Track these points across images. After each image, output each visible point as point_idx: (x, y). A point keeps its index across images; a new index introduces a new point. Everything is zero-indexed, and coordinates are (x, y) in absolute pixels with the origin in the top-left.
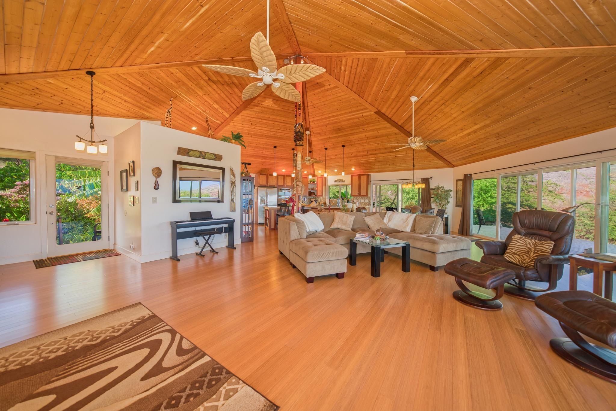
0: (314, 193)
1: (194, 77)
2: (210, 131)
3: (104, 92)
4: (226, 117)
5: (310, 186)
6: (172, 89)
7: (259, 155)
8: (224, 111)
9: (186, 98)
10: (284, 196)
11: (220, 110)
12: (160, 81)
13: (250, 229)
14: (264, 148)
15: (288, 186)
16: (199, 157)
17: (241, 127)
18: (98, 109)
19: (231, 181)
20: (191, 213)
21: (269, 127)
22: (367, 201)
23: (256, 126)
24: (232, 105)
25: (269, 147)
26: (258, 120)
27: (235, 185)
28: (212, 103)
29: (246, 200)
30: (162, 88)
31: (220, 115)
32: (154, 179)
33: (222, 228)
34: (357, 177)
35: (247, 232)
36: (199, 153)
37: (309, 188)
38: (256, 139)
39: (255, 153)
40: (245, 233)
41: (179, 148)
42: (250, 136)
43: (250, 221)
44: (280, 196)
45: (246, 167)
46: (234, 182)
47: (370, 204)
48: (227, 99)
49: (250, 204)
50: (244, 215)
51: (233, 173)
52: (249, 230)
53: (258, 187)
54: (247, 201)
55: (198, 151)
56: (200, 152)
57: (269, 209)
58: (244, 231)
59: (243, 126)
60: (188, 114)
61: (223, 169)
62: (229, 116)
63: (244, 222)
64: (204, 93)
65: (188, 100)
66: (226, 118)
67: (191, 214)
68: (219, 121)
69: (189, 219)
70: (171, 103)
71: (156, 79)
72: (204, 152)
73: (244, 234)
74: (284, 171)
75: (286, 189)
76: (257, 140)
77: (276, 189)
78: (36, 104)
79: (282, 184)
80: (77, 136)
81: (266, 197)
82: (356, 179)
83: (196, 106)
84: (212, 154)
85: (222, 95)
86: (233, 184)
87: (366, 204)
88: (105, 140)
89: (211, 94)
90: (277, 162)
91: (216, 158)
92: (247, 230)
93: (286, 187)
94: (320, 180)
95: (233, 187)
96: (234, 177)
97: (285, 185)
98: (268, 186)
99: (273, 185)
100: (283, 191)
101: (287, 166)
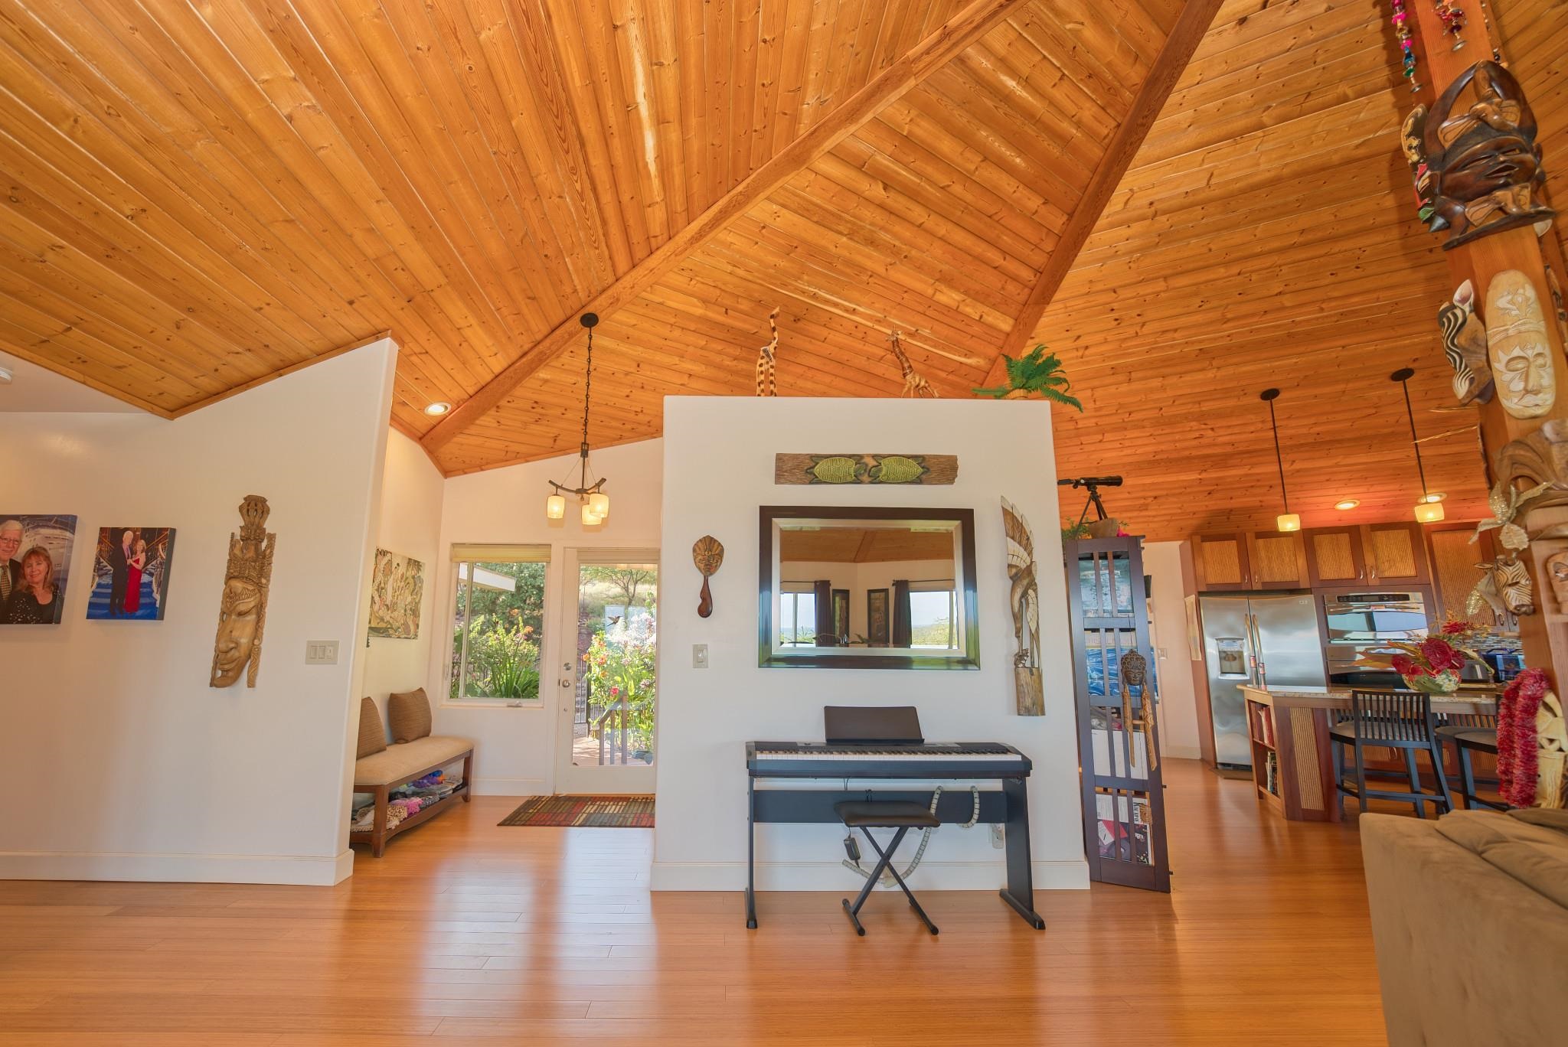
1: (830, 208)
2: (909, 377)
3: (638, 366)
4: (1001, 331)
6: (785, 285)
7: (1187, 453)
8: (986, 309)
9: (836, 305)
11: (968, 310)
12: (741, 272)
13: (1143, 814)
14: (1202, 417)
16: (857, 481)
17: (1075, 354)
18: (648, 419)
19: (1010, 566)
20: (829, 711)
21: (1215, 303)
23: (1143, 324)
24: (1012, 266)
25: (1231, 403)
26: (1149, 289)
27: (1032, 584)
28: (930, 291)
29: (1106, 656)
30: (756, 295)
31: (976, 329)
32: (698, 579)
33: (969, 795)
35: (1123, 830)
36: (852, 462)
38: (1156, 383)
39: (1163, 447)
40: (1116, 833)
41: (780, 458)
42: (1121, 378)
43: (1140, 772)
44: (1340, 634)
45: (1095, 498)
46: (1029, 571)
48: (980, 248)
49: (1128, 679)
50: (1099, 737)
51: (1015, 528)
52: (1139, 822)
53: (1200, 594)
54: (1112, 661)
55: (850, 456)
56: (858, 458)
57: (1269, 701)
58: (1106, 823)
59: (1081, 342)
60: (861, 362)
61: (965, 517)
62: (1011, 321)
63: (1101, 768)
64: (889, 260)
65: (847, 310)
66: (1002, 337)
67: (833, 715)
68: (978, 355)
69: (819, 737)
70: (773, 325)
71: (730, 268)
72: (874, 456)
73: (1106, 838)
74: (1346, 506)
75: (1381, 598)
76: (1163, 388)
77: (1307, 601)
78: (552, 441)
80: (550, 482)
81: (1247, 642)
83: (879, 321)
84: (909, 457)
85: (959, 237)
86: (1022, 578)
88: (603, 480)
89: (914, 252)
90: (1297, 466)
91: (927, 470)
92: (1124, 818)
95: (1024, 595)
96: (1028, 546)
97: (1366, 575)
98: (1254, 589)
99: (1288, 579)
100: (1351, 606)
101: (1368, 479)
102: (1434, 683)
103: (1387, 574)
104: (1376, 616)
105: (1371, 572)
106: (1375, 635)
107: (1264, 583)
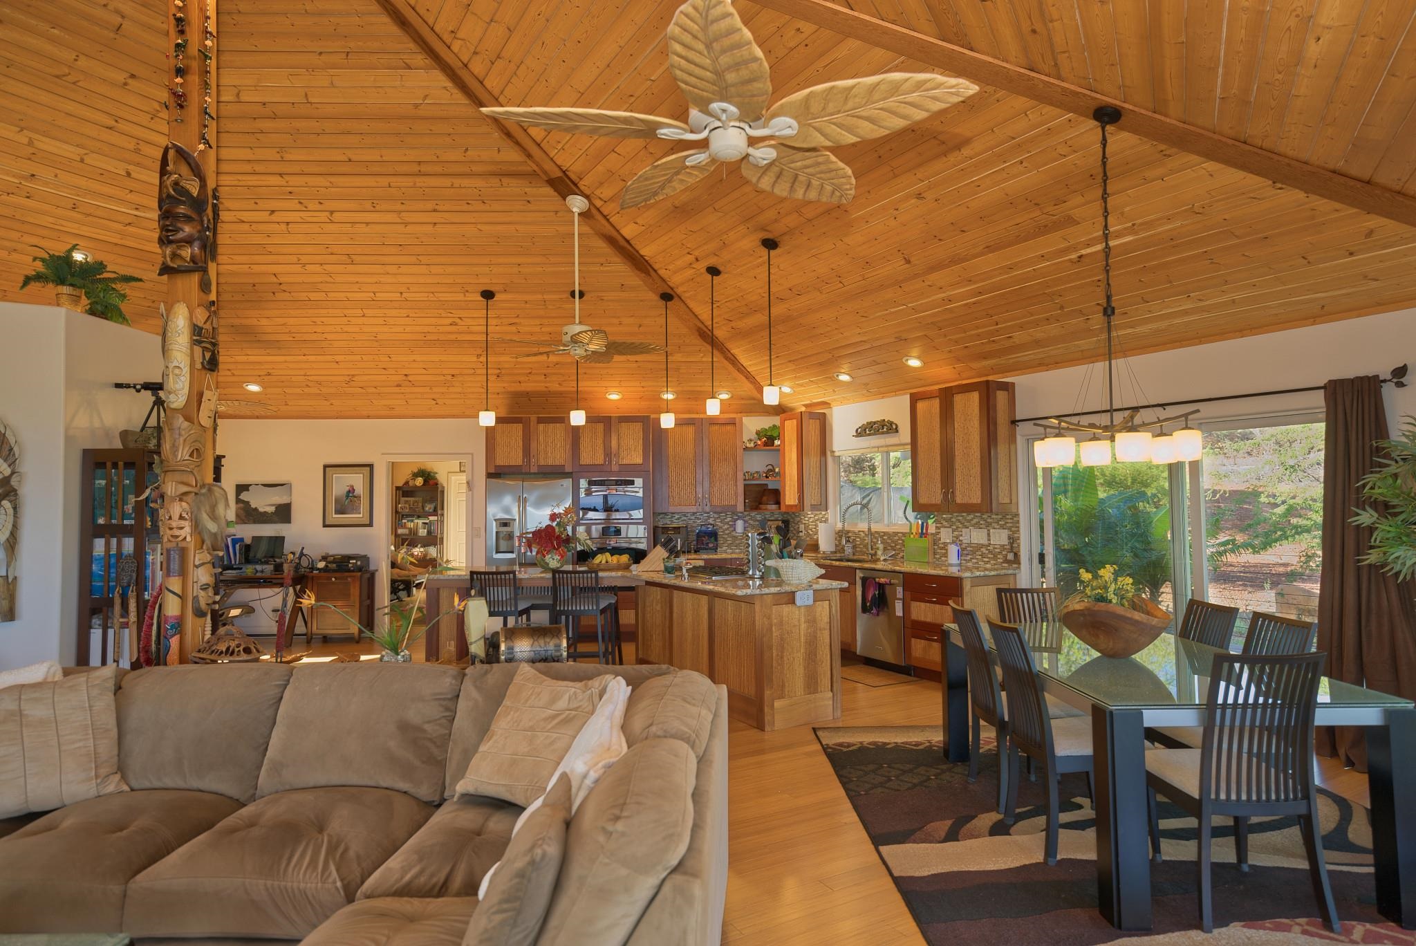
0: (776, 492)
15: (626, 468)
22: (1000, 537)
34: (936, 402)
47: (1016, 555)
75: (617, 483)
77: (565, 484)
79: (598, 459)
81: (518, 522)
82: (931, 408)
87: (995, 557)
93: (617, 473)
94: (791, 429)
97: (610, 462)
98: (531, 472)
99: (557, 464)
103: (625, 462)
105: (614, 458)
107: (539, 467)
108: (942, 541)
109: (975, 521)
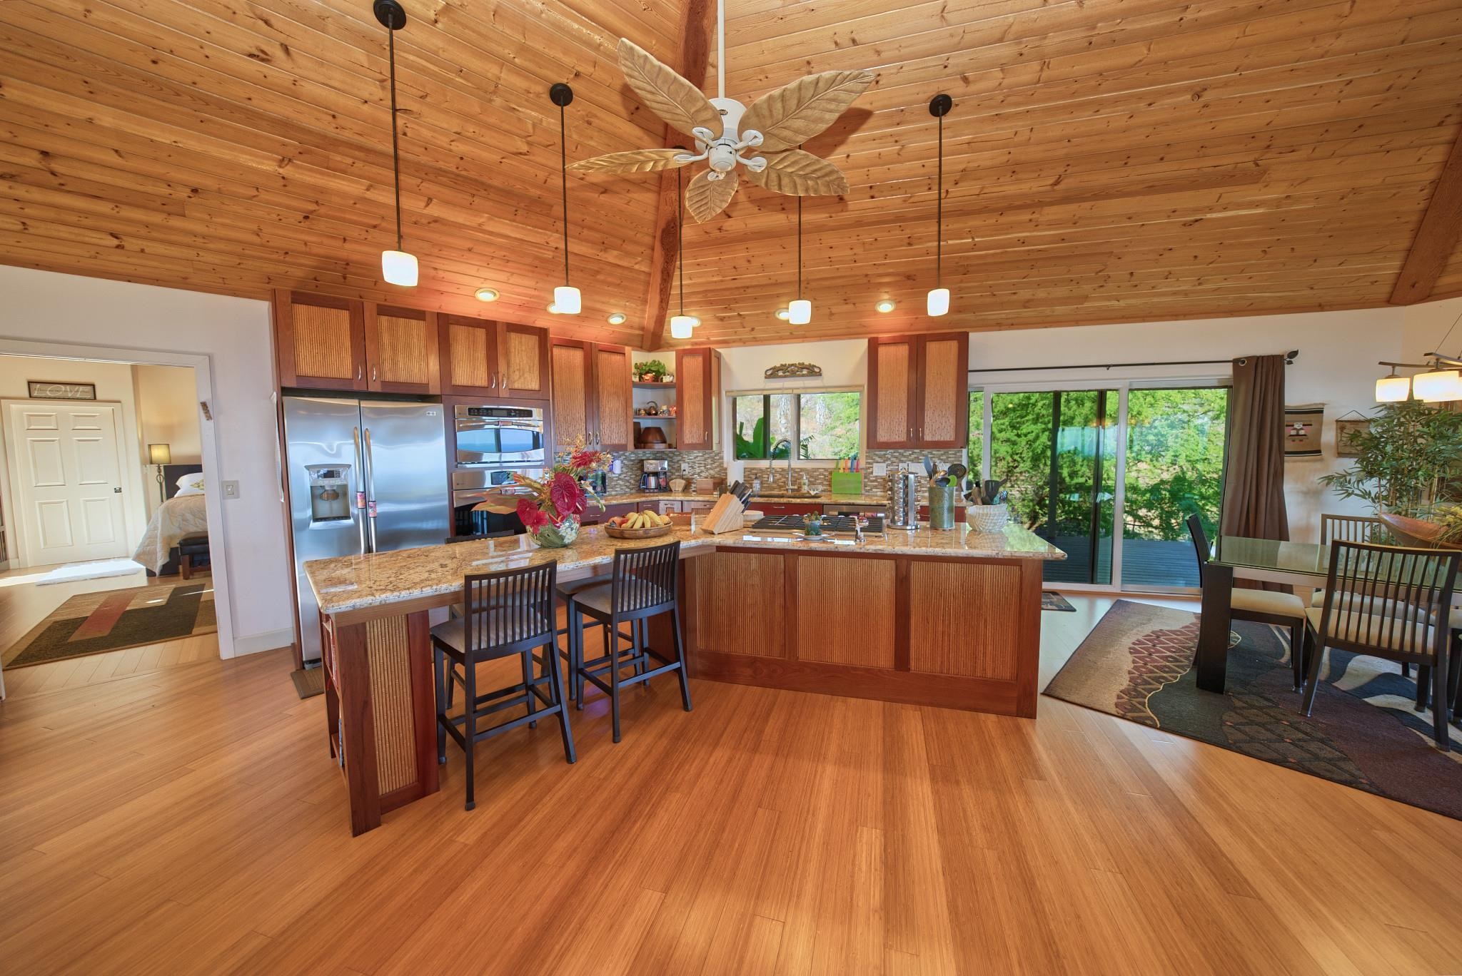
0: (658, 430)
5: (641, 398)
10: (495, 457)
15: (516, 394)
34: (904, 348)
37: (635, 406)
44: (469, 456)
53: (285, 390)
74: (486, 296)
75: (509, 413)
77: (435, 412)
79: (481, 379)
82: (895, 358)
93: (509, 400)
94: (694, 365)
97: (498, 385)
98: (371, 389)
99: (416, 380)
100: (484, 421)
101: (509, 264)
102: (556, 533)
103: (516, 386)
104: (502, 433)
105: (503, 381)
106: (500, 457)
107: (384, 383)
108: (874, 474)
109: (913, 456)
